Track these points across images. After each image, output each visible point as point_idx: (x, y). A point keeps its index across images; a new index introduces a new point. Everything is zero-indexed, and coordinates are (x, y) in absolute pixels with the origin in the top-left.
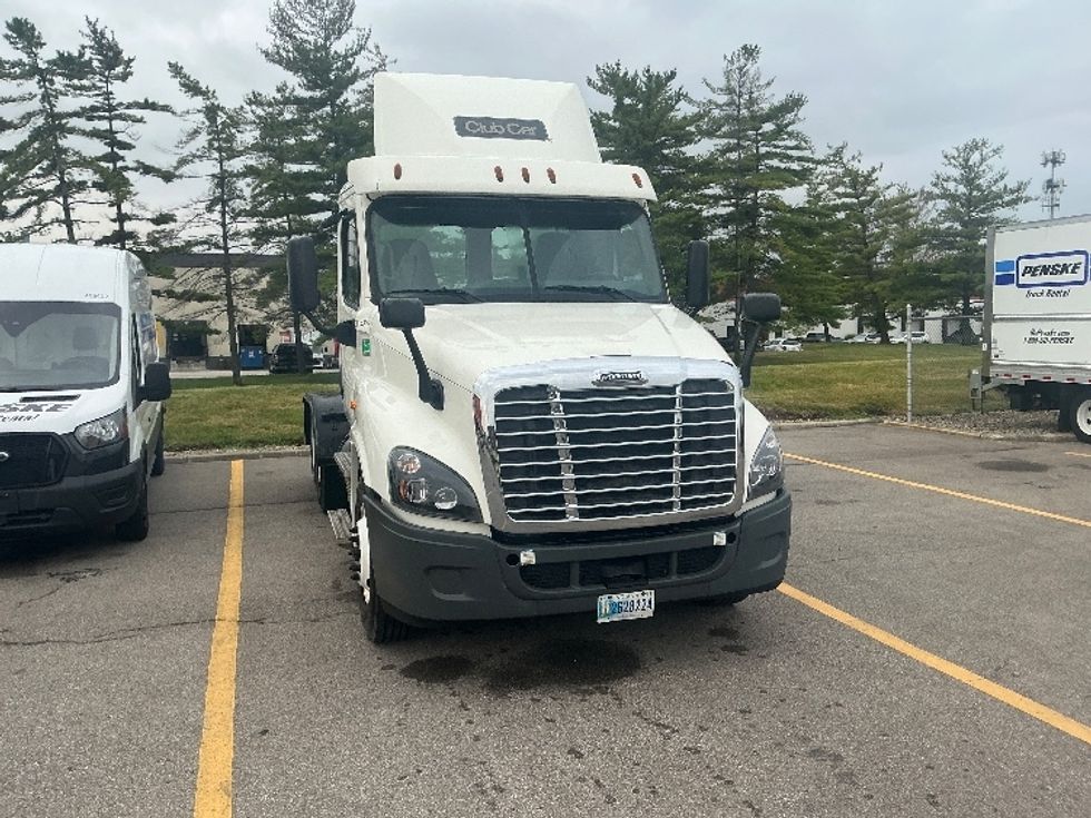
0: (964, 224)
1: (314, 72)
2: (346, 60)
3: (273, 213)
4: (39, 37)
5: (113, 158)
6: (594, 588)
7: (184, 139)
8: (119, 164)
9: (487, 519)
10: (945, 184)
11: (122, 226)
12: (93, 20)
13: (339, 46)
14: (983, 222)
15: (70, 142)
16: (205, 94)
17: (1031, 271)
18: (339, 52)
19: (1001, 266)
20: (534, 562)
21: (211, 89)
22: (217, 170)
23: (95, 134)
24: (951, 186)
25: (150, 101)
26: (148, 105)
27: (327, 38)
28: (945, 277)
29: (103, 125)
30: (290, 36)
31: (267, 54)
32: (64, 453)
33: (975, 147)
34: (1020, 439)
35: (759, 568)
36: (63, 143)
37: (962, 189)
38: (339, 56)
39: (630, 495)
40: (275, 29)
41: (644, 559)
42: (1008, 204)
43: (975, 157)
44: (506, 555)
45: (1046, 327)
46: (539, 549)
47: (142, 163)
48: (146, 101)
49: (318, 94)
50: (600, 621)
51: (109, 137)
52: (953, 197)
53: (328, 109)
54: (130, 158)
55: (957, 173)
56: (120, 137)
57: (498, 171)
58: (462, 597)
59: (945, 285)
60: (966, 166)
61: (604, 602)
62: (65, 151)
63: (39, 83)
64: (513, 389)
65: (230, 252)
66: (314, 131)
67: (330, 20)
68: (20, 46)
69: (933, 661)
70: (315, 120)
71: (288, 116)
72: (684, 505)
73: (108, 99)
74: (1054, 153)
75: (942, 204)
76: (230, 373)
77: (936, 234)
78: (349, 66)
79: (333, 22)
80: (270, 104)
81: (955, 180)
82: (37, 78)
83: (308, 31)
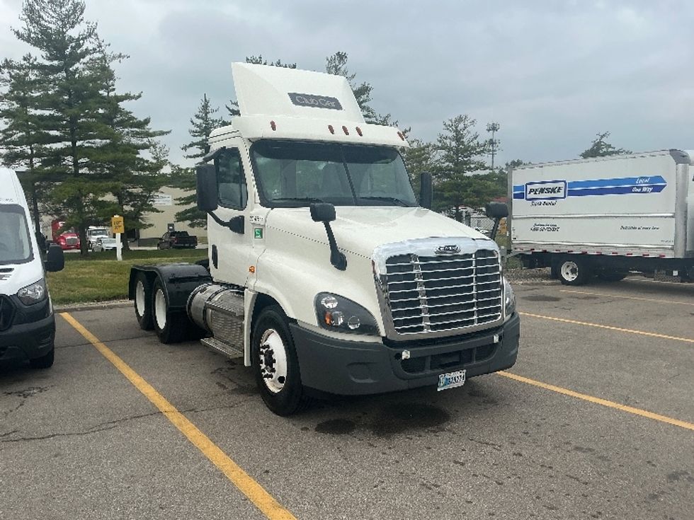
0: (456, 165)
1: (55, 48)
2: (78, 42)
3: (20, 142)
6: (436, 371)
9: (383, 334)
10: (445, 141)
13: (73, 33)
14: (466, 163)
17: (535, 191)
18: (73, 36)
19: (516, 188)
20: (409, 357)
24: (448, 141)
27: (64, 26)
28: (446, 195)
30: (37, 23)
31: (17, 33)
32: (13, 308)
33: (460, 119)
34: (533, 284)
35: (510, 355)
37: (454, 144)
38: (73, 39)
39: (448, 317)
40: (26, 17)
41: (459, 353)
42: (479, 153)
43: (461, 126)
44: (395, 354)
45: (544, 222)
46: (413, 349)
49: (56, 63)
50: (439, 390)
52: (450, 149)
53: (63, 73)
55: (451, 134)
57: (330, 128)
58: (369, 381)
59: (446, 199)
60: (456, 131)
61: (442, 378)
64: (395, 256)
66: (53, 88)
67: (66, 15)
69: (592, 399)
70: (54, 80)
71: (33, 78)
72: (480, 320)
74: (494, 124)
75: (444, 152)
77: (441, 169)
78: (79, 46)
79: (68, 16)
80: (18, 68)
81: (450, 139)
83: (49, 20)
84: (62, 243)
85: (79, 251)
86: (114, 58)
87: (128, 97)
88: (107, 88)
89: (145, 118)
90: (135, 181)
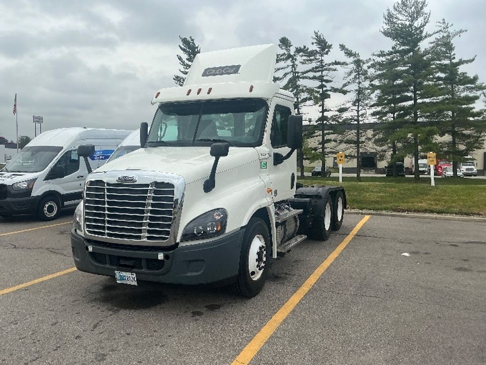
2: (420, 29)
4: (290, 43)
5: (322, 86)
7: (346, 76)
8: (324, 89)
11: (323, 114)
12: (317, 31)
15: (301, 82)
16: (355, 55)
18: (416, 26)
21: (357, 53)
22: (357, 88)
23: (314, 78)
25: (337, 61)
26: (337, 63)
27: (412, 21)
29: (318, 74)
31: (384, 33)
36: (298, 83)
38: (417, 28)
47: (333, 88)
48: (336, 61)
49: (407, 47)
51: (321, 78)
53: (412, 53)
54: (328, 86)
56: (325, 78)
62: (299, 86)
63: (291, 61)
65: (360, 123)
67: (414, 12)
68: (283, 48)
73: (322, 63)
76: (355, 175)
78: (422, 32)
82: (291, 59)
83: (403, 19)
84: (439, 171)
85: (414, 176)
86: (456, 34)
87: (461, 62)
88: (450, 58)
89: (474, 76)
90: (469, 125)
